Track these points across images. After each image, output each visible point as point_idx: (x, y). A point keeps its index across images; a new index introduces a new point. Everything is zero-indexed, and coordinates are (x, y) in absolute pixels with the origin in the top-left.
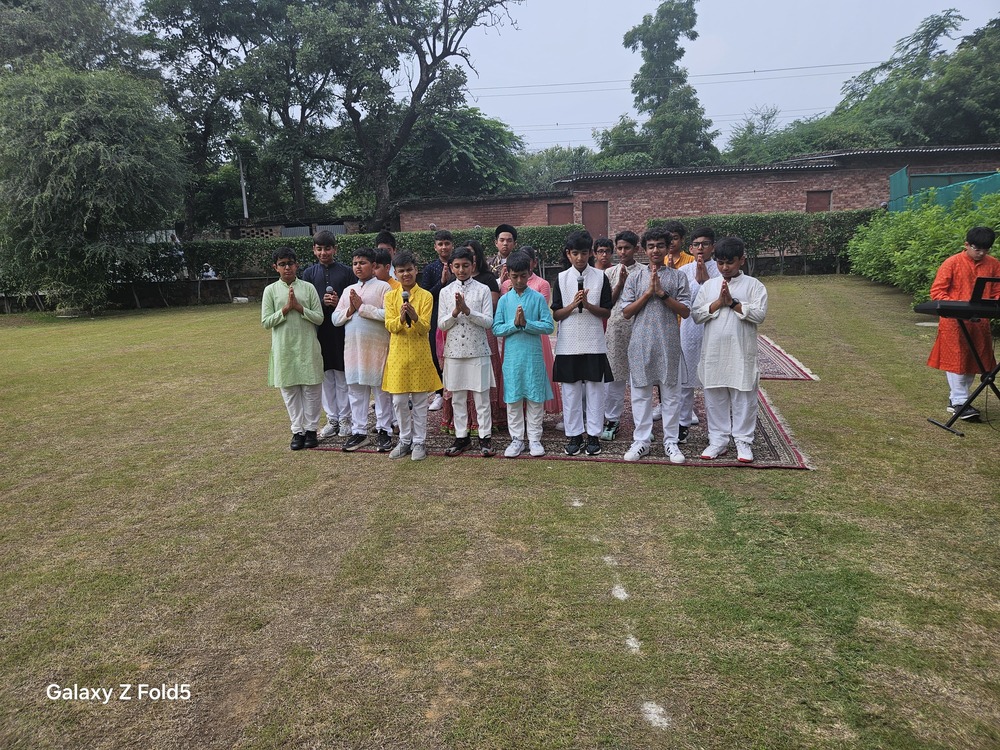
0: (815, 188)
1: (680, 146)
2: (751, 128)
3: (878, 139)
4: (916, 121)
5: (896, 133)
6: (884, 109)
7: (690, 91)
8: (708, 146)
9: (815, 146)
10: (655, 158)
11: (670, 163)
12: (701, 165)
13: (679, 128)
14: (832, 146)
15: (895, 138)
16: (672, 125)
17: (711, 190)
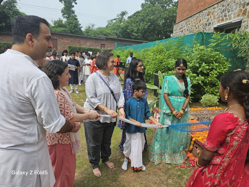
0: (102, 43)
1: (74, 29)
2: (89, 27)
3: (113, 35)
4: (120, 32)
5: (117, 34)
6: (115, 29)
7: (76, 16)
8: (80, 30)
9: (102, 34)
10: (68, 30)
11: (72, 33)
12: (79, 34)
13: (74, 24)
14: (105, 35)
15: (116, 35)
16: (72, 23)
17: (81, 40)
